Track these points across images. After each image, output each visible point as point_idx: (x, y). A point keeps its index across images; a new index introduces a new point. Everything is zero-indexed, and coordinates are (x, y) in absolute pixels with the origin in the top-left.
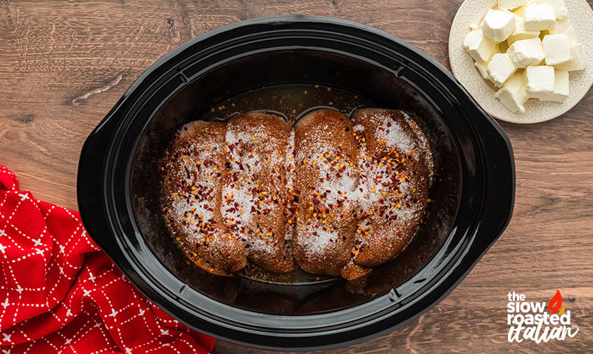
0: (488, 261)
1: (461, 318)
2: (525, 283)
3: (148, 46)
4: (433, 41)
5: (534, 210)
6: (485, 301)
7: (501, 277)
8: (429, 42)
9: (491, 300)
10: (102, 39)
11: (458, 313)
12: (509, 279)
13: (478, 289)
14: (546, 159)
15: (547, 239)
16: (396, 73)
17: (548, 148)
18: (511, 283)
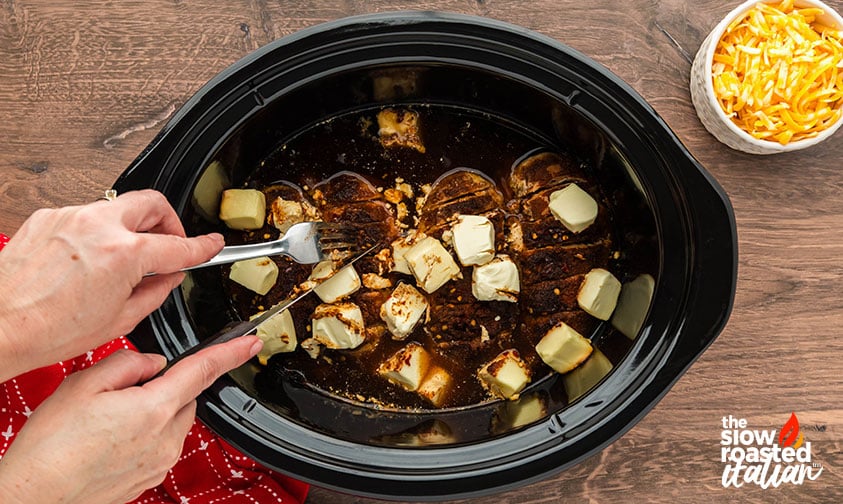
0: (700, 372)
1: (662, 455)
2: (755, 403)
3: (212, 62)
4: (621, 56)
5: (766, 299)
6: (697, 429)
7: (719, 395)
8: (616, 58)
9: (706, 429)
10: (147, 53)
11: (658, 446)
12: (730, 399)
13: (686, 412)
14: (784, 225)
15: (786, 340)
16: (568, 100)
17: (787, 209)
18: (734, 404)
